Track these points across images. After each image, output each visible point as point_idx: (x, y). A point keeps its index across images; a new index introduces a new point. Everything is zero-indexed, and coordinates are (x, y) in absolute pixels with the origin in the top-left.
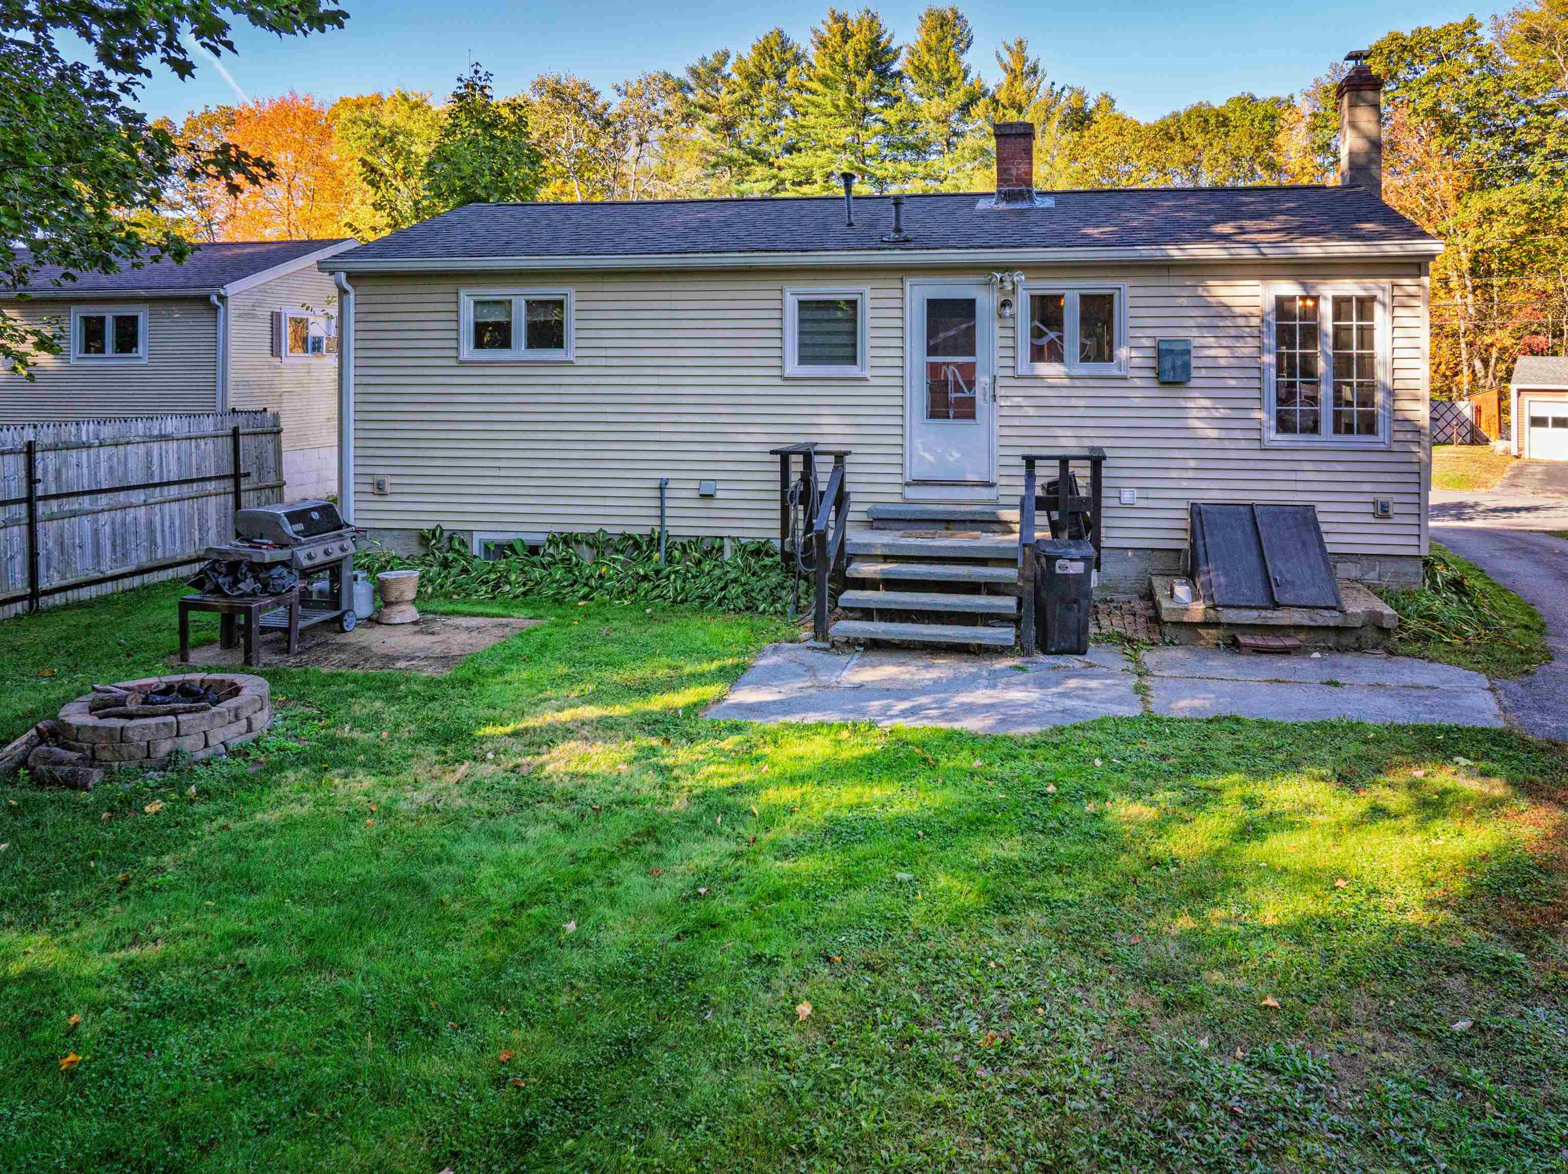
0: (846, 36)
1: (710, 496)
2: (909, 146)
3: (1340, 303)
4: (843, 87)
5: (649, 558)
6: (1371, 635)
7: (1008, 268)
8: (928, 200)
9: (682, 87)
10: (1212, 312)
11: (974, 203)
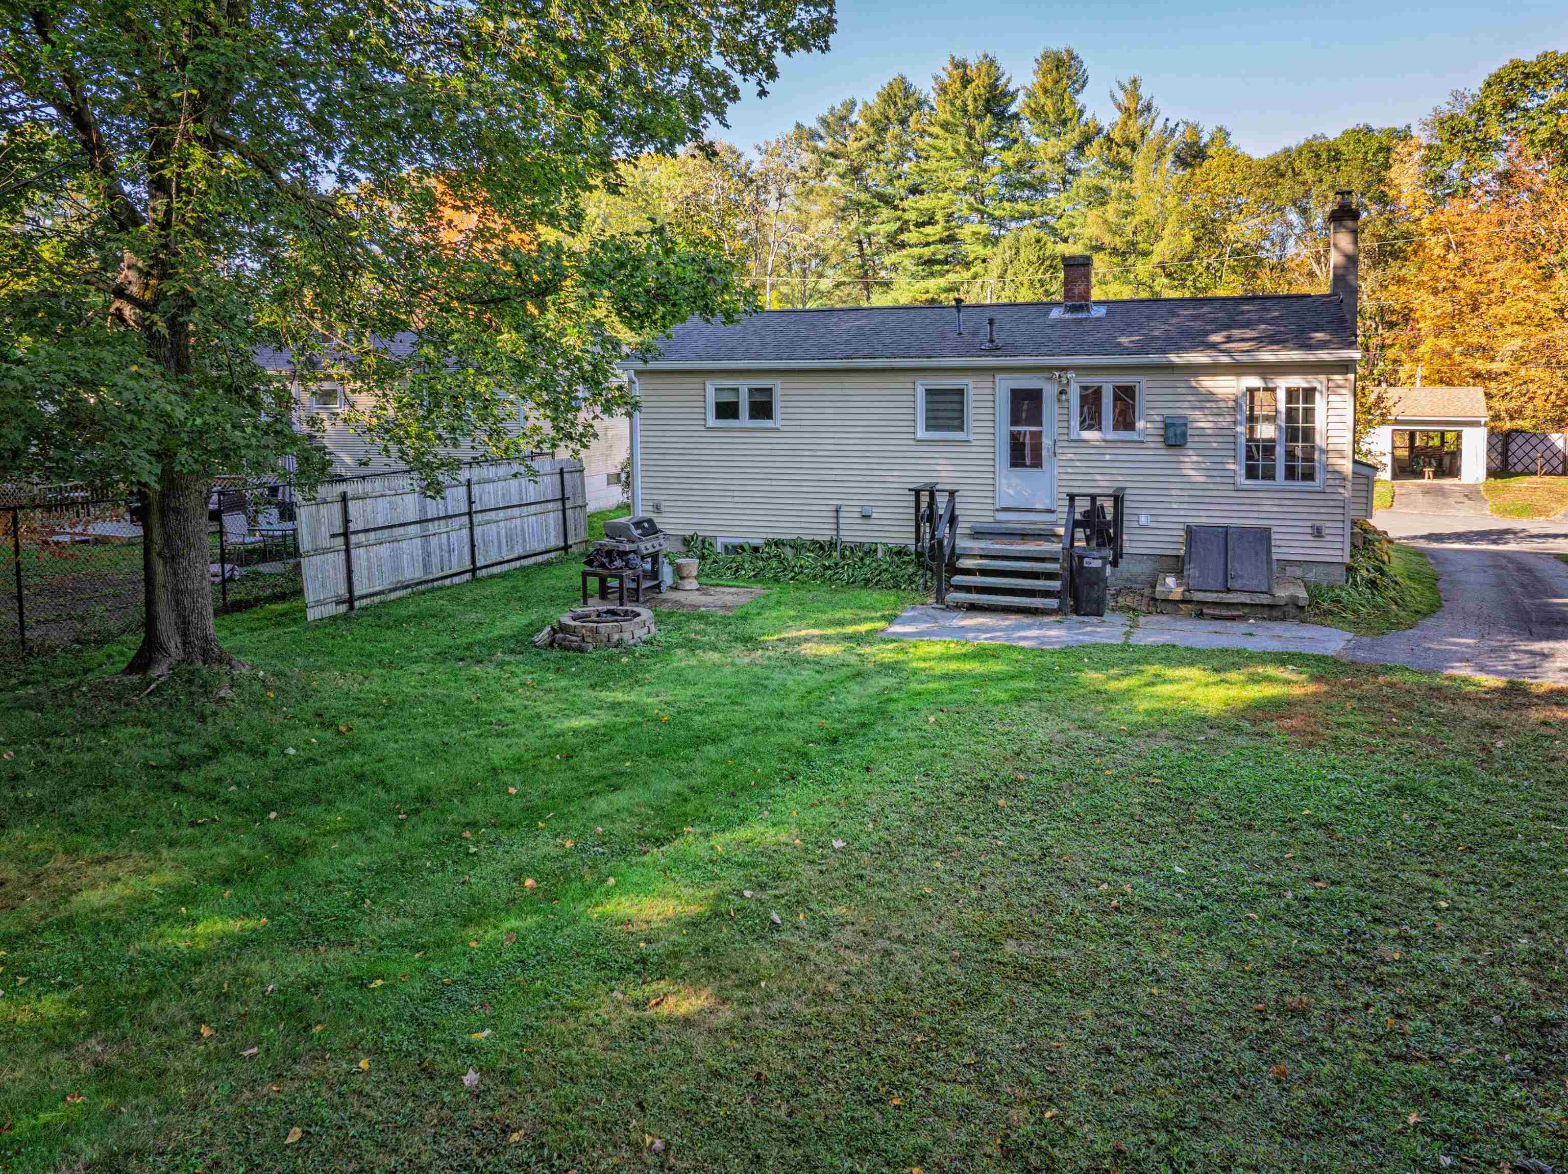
0: (966, 81)
1: (869, 517)
2: (1025, 185)
3: (1291, 394)
4: (962, 130)
5: (830, 556)
6: (1293, 611)
7: (1065, 369)
8: (1016, 309)
9: (814, 135)
10: (1202, 398)
11: (1047, 313)
